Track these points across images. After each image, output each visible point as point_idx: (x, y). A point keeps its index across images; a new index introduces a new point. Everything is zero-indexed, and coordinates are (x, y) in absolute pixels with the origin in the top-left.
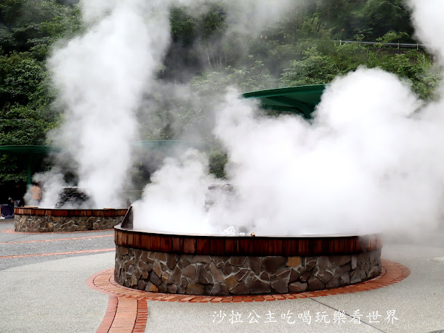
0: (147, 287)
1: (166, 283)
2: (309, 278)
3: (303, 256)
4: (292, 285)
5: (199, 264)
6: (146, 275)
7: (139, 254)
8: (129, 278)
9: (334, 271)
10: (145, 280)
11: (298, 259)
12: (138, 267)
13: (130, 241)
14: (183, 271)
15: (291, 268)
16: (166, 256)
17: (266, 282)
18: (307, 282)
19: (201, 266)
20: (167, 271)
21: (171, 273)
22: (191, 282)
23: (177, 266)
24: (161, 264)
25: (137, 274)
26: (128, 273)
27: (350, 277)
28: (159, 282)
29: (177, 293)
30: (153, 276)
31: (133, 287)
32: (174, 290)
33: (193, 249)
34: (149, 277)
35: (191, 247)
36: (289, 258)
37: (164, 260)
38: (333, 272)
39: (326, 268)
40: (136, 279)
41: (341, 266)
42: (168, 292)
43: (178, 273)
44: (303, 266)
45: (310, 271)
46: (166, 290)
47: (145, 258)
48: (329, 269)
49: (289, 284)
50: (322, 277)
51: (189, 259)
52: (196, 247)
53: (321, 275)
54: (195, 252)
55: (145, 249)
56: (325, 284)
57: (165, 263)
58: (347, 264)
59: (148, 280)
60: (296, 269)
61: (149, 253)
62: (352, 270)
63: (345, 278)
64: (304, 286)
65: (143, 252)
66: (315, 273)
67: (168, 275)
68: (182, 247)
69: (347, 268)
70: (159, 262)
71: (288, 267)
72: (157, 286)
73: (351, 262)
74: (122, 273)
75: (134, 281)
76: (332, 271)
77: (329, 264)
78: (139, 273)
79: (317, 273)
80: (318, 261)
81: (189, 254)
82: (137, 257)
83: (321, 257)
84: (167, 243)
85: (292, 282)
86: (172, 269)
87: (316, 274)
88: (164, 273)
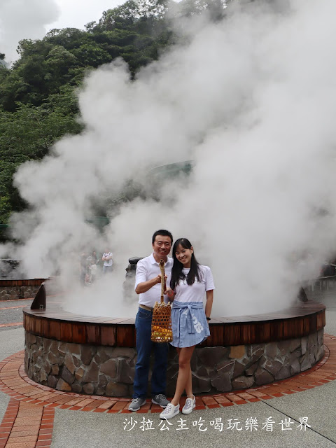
0: (58, 385)
1: (80, 381)
2: (255, 371)
3: (248, 344)
4: (236, 380)
5: (120, 359)
6: (56, 370)
7: (48, 344)
8: (38, 371)
9: (283, 359)
10: (56, 376)
11: (242, 349)
12: (48, 360)
13: (38, 328)
14: (101, 366)
15: (234, 361)
16: (80, 347)
17: (205, 379)
18: (254, 375)
19: (123, 362)
20: (81, 367)
21: (87, 370)
22: (112, 380)
23: (94, 360)
24: (74, 357)
25: (46, 368)
26: (37, 365)
27: (300, 364)
28: (72, 380)
29: (95, 394)
30: (64, 372)
31: (43, 383)
32: (89, 390)
33: (112, 340)
34: (60, 372)
35: (109, 337)
36: (232, 348)
37: (78, 353)
38: (282, 361)
39: (275, 357)
40: (45, 374)
41: (291, 353)
42: (83, 392)
43: (94, 369)
44: (248, 356)
45: (257, 362)
46: (81, 390)
47: (55, 349)
48: (278, 358)
49: (232, 380)
50: (270, 368)
51: (108, 353)
52: (116, 337)
53: (270, 366)
54: (115, 344)
55: (55, 339)
56: (274, 377)
57: (78, 357)
58: (297, 349)
59: (59, 376)
60: (240, 361)
61: (60, 343)
62: (302, 356)
63: (295, 367)
64: (250, 381)
65: (52, 342)
66: (263, 363)
67: (82, 371)
68: (99, 337)
69: (297, 354)
70: (72, 355)
71: (230, 359)
72: (70, 385)
73: (300, 347)
74: (31, 364)
75: (44, 376)
76: (281, 359)
77: (278, 352)
78: (48, 367)
79: (265, 363)
80: (266, 349)
81: (108, 346)
82: (46, 348)
83: (269, 344)
84: (80, 332)
85: (236, 377)
86: (88, 364)
87: (264, 365)
88: (78, 368)
